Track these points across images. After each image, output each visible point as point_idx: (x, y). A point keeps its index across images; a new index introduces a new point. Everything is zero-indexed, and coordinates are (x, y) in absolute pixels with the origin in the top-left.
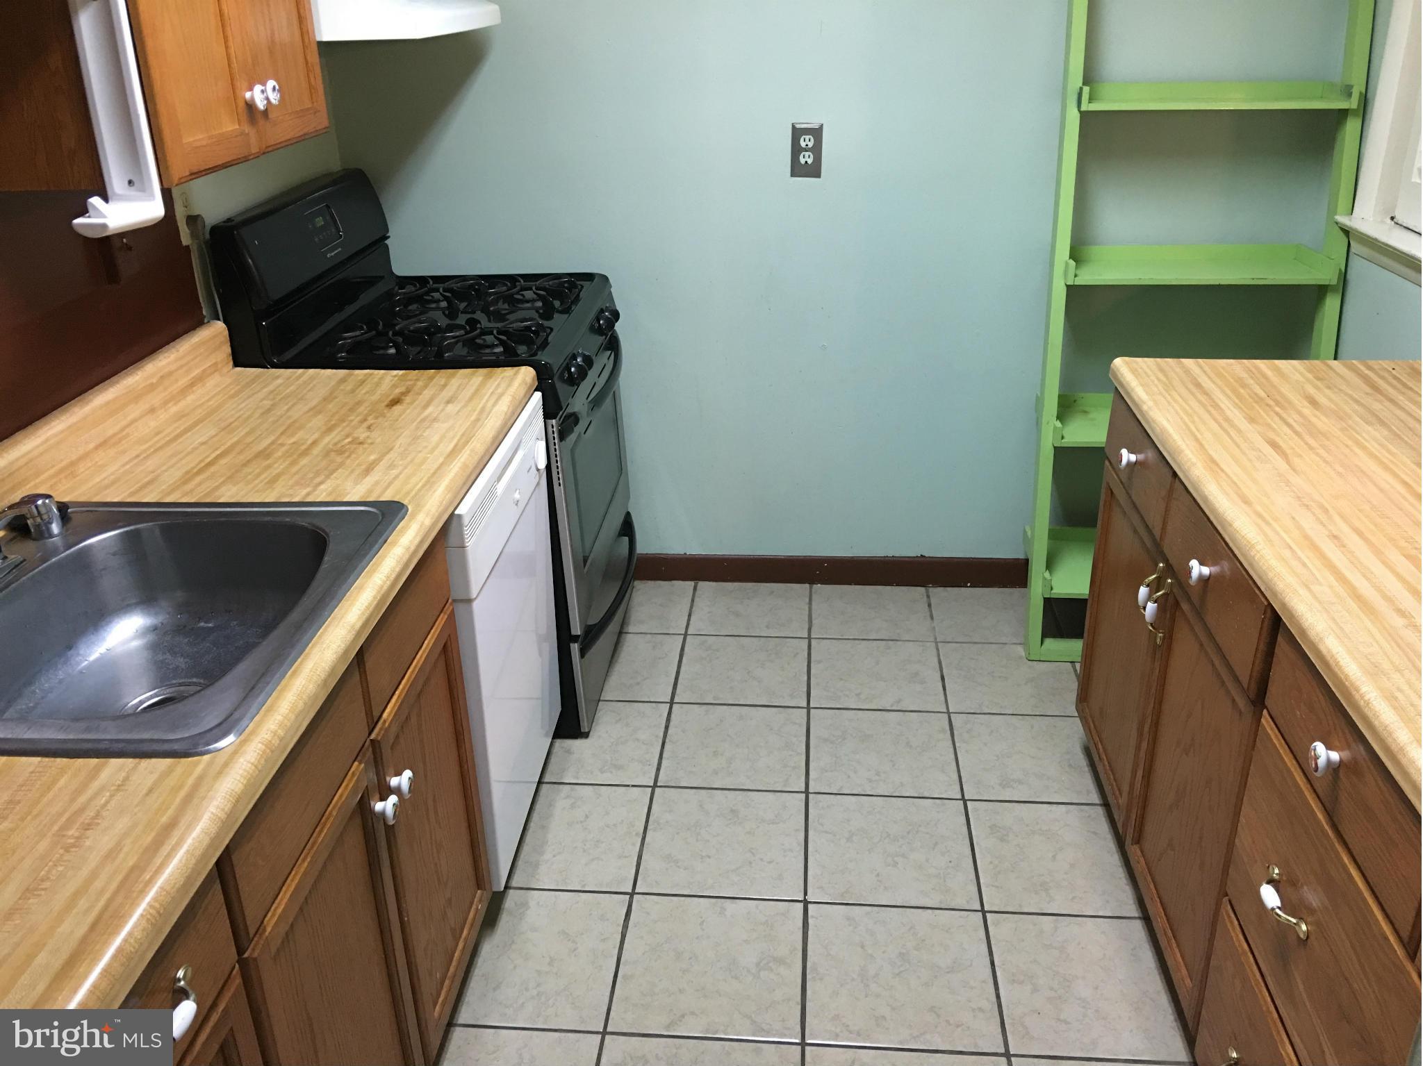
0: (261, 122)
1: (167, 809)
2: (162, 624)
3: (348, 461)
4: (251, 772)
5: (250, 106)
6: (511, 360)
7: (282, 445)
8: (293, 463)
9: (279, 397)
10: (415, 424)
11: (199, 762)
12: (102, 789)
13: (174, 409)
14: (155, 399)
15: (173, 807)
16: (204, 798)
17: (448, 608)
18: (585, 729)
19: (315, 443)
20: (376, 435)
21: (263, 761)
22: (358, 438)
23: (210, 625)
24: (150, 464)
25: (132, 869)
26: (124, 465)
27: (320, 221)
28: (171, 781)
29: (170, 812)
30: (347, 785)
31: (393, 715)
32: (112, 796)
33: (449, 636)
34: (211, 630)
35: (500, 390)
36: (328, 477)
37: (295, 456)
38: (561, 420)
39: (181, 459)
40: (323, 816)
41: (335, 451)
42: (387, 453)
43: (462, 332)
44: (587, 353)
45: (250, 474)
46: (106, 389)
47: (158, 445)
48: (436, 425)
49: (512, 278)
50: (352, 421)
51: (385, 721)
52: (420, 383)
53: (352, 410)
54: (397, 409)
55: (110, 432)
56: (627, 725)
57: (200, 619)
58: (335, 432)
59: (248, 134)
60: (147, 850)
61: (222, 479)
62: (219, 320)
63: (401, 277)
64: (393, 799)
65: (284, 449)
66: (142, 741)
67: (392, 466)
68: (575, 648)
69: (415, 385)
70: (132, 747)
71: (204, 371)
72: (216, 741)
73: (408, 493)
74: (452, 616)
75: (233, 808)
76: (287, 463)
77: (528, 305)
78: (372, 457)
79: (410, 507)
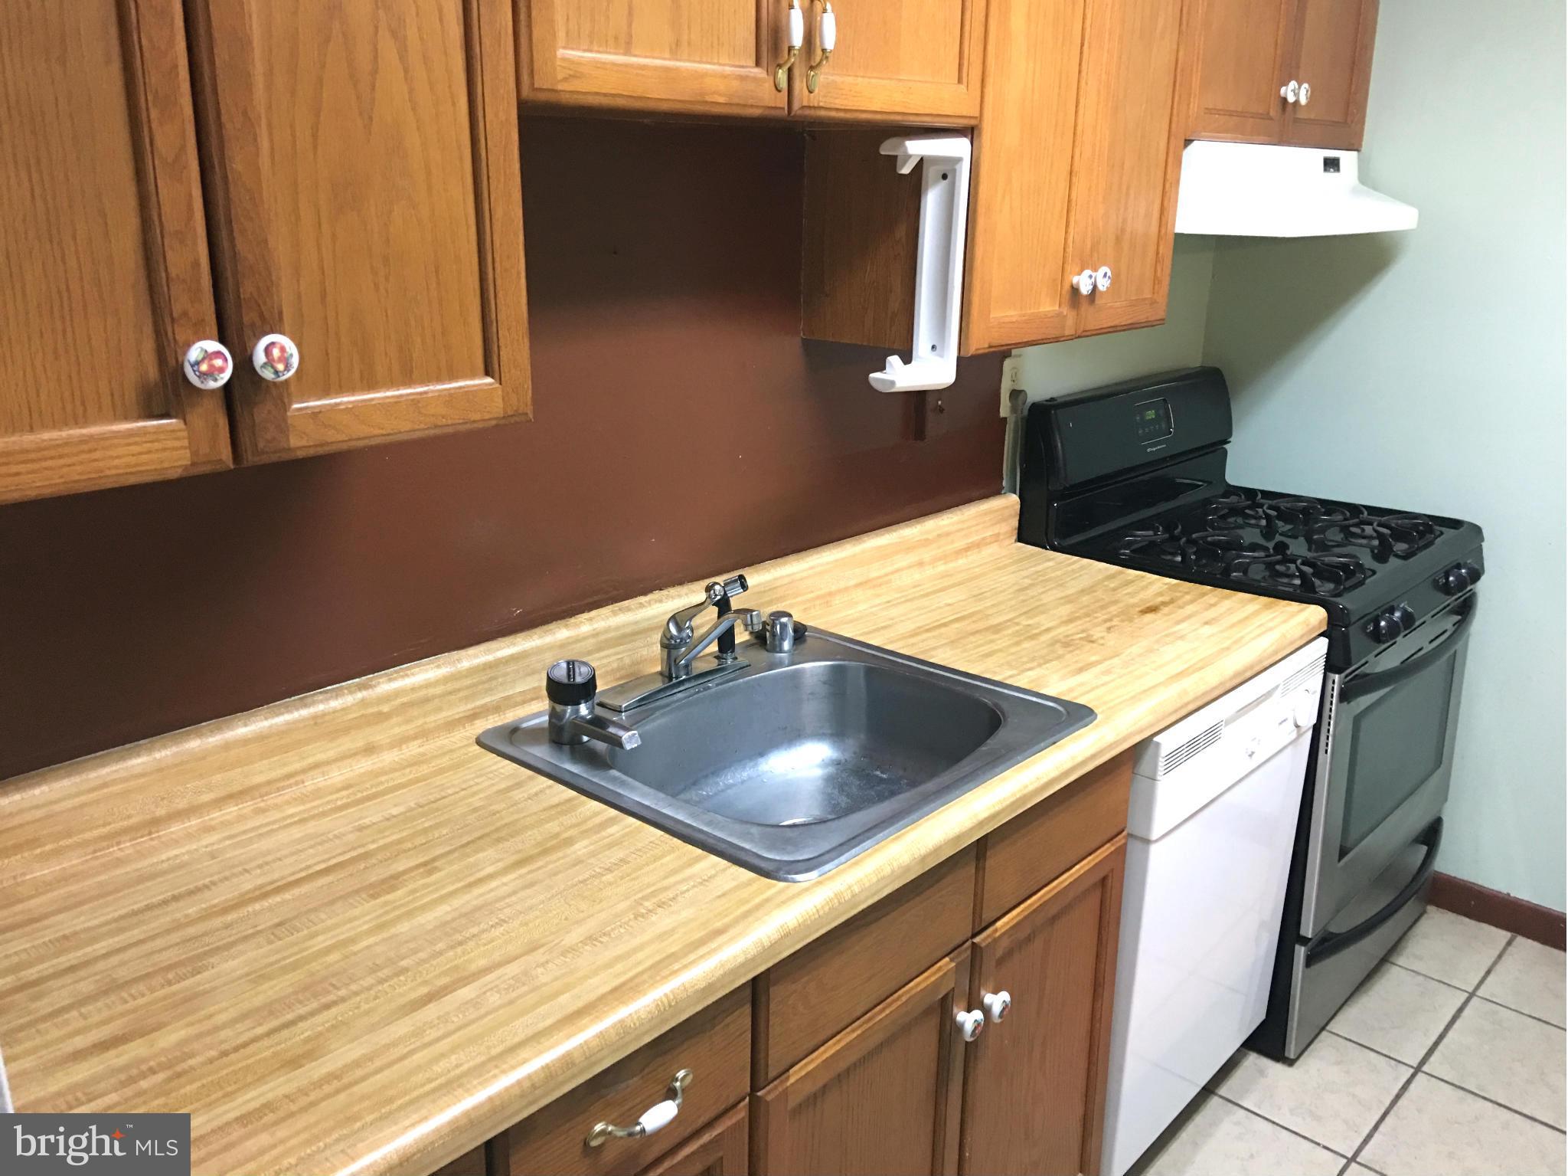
0: (1084, 306)
1: (726, 916)
2: (846, 761)
3: (1068, 656)
4: (811, 913)
5: (1075, 290)
6: (1305, 595)
7: (1018, 624)
8: (1017, 643)
9: (1041, 578)
10: (1158, 636)
11: (774, 886)
12: (690, 878)
13: (941, 568)
14: (926, 554)
15: (731, 917)
16: (757, 919)
17: (1120, 840)
18: (1291, 1052)
19: (1048, 630)
20: (1112, 640)
21: (827, 909)
22: (1092, 636)
23: (884, 776)
24: (894, 612)
25: (673, 954)
26: (871, 607)
27: (1151, 414)
28: (744, 894)
29: (726, 920)
30: (928, 978)
31: (1008, 927)
32: (694, 886)
33: (1112, 870)
34: (882, 780)
35: (1271, 625)
36: (1040, 665)
37: (1022, 638)
38: (1350, 677)
39: (921, 614)
40: (891, 995)
41: (1062, 643)
42: (1111, 658)
43: (1262, 554)
44: (1410, 610)
45: (971, 643)
46: (883, 535)
47: (910, 597)
48: (1180, 643)
49: (1354, 509)
50: (1096, 618)
51: (996, 930)
52: (1188, 597)
53: (1103, 607)
54: (1149, 617)
55: (874, 574)
56: (1347, 1072)
57: (878, 768)
58: (1073, 625)
59: (1065, 316)
60: (692, 943)
61: (946, 641)
62: (1015, 493)
63: (1234, 486)
64: (978, 1015)
65: (1017, 628)
66: (742, 849)
67: (1108, 672)
68: (1301, 952)
69: (1182, 596)
70: (731, 851)
71: (984, 539)
72: (796, 873)
73: (1105, 703)
74: (1121, 852)
75: (779, 939)
76: (1011, 642)
77: (1364, 541)
78: (1094, 658)
79: (1099, 717)
